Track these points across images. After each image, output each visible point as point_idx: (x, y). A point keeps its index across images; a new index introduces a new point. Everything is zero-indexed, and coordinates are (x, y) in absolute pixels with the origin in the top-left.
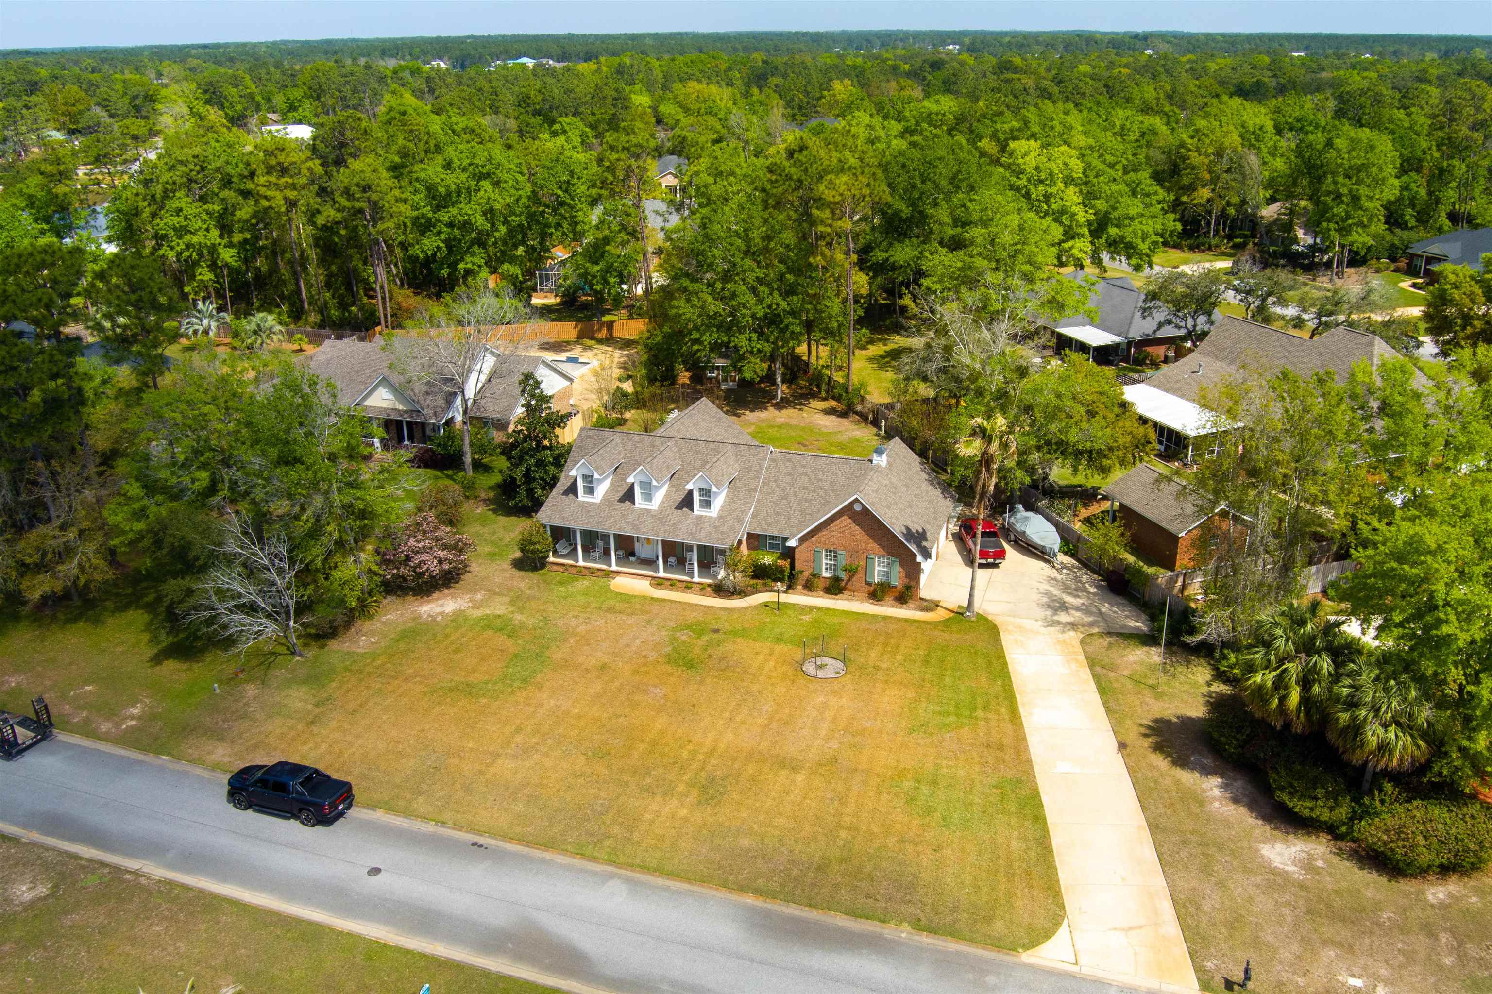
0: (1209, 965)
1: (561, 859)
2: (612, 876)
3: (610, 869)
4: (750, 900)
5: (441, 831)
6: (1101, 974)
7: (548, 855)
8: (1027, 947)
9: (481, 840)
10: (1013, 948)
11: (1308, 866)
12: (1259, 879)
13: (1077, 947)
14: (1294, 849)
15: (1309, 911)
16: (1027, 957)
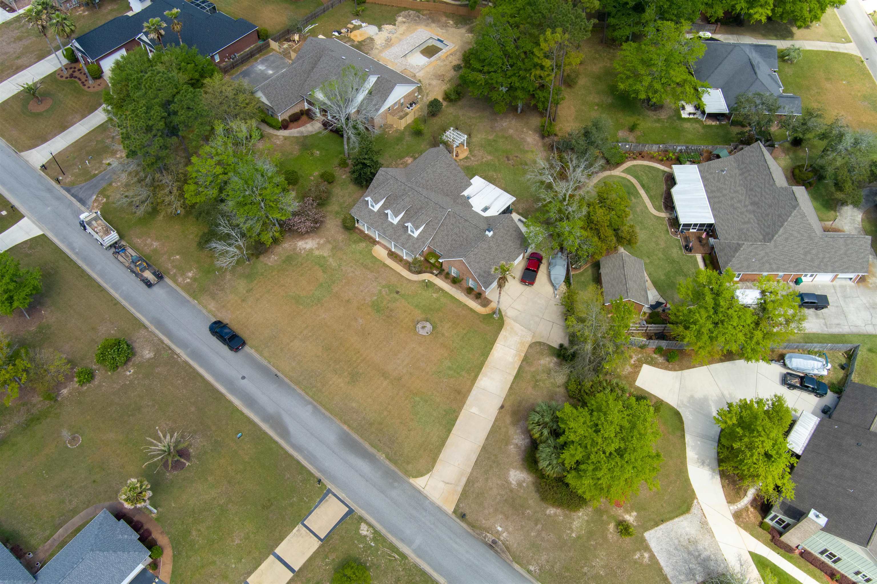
0: (461, 505)
1: (299, 391)
2: (311, 403)
3: (311, 400)
4: (345, 427)
5: (269, 365)
6: (428, 494)
7: (296, 387)
8: (413, 477)
9: (279, 374)
10: (409, 476)
11: (520, 484)
12: (499, 482)
13: (429, 483)
14: (522, 475)
15: (506, 500)
16: (412, 481)
